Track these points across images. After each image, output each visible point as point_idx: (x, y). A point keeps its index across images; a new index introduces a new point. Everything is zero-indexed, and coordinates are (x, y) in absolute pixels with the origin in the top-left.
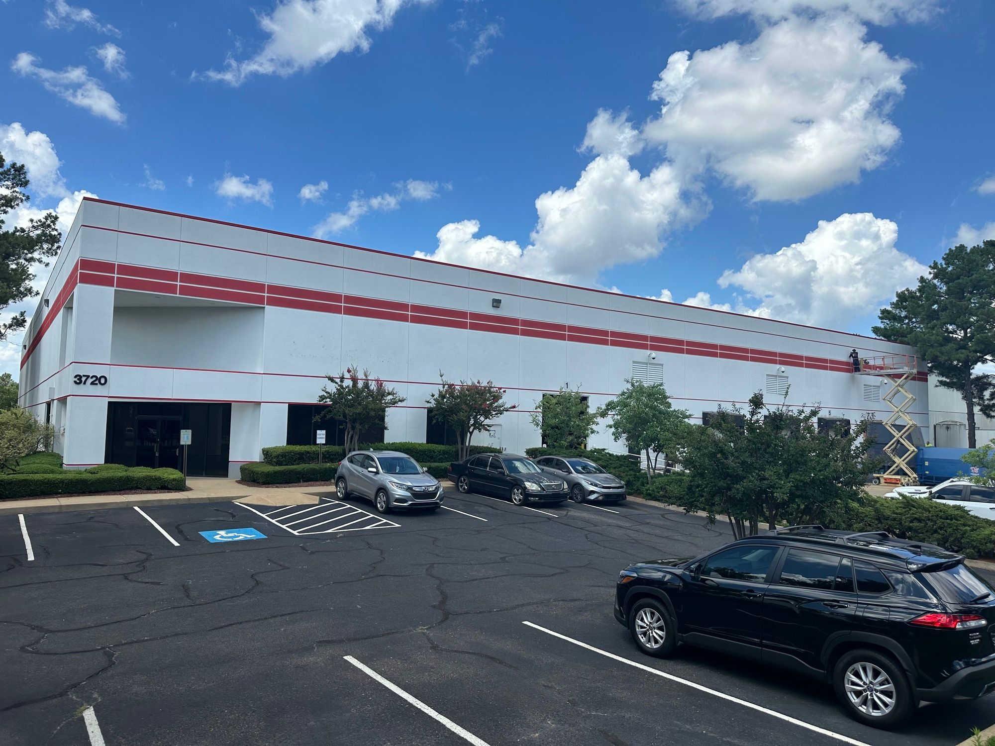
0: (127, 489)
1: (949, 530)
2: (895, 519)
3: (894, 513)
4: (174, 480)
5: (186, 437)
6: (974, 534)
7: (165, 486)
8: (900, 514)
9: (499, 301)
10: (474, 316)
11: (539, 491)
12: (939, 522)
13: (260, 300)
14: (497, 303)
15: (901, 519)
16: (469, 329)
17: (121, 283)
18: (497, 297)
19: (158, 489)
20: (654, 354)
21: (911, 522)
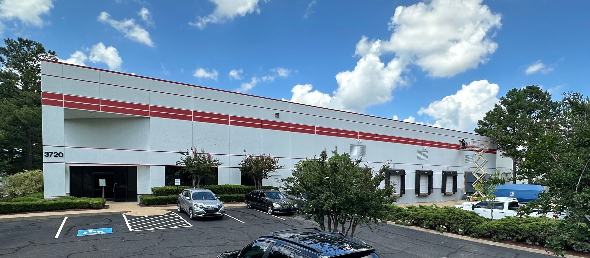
0: (70, 208)
1: (466, 224)
2: (442, 219)
3: (442, 215)
4: (96, 204)
5: (102, 183)
6: (477, 226)
7: (91, 207)
8: (445, 216)
9: (278, 114)
10: (265, 122)
11: (280, 208)
12: (462, 220)
13: (147, 114)
14: (277, 115)
15: (445, 219)
16: (263, 128)
17: (67, 105)
18: (277, 112)
19: (87, 208)
20: (361, 141)
21: (450, 220)
